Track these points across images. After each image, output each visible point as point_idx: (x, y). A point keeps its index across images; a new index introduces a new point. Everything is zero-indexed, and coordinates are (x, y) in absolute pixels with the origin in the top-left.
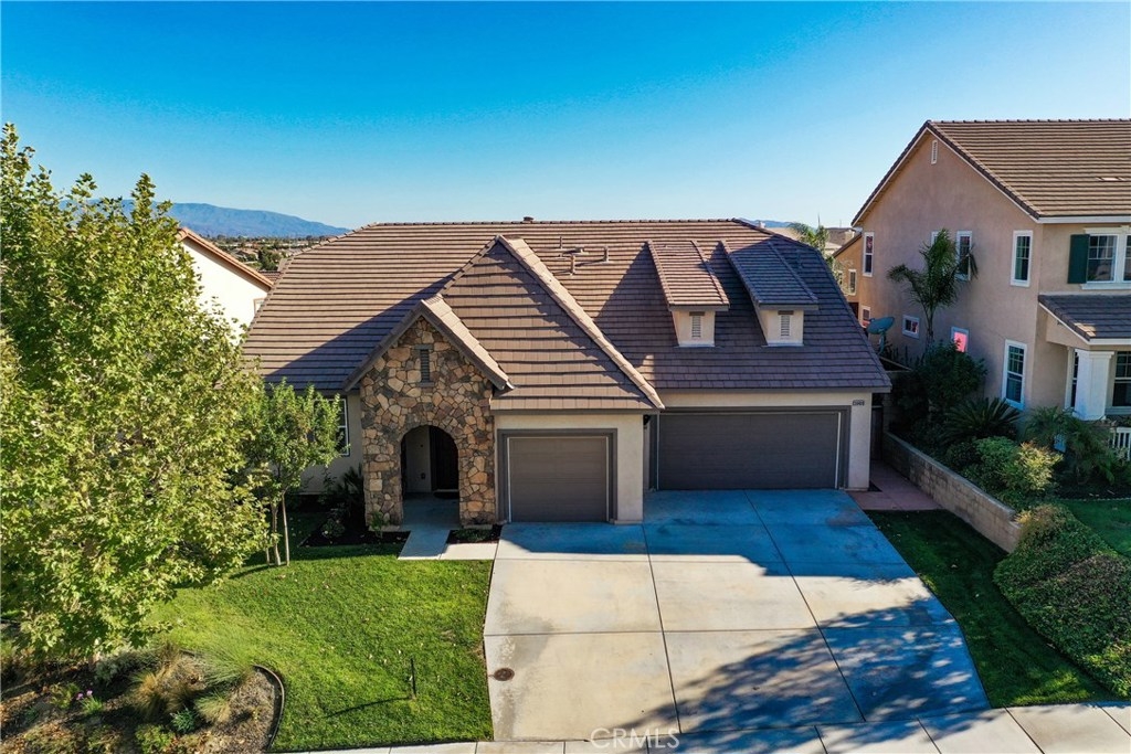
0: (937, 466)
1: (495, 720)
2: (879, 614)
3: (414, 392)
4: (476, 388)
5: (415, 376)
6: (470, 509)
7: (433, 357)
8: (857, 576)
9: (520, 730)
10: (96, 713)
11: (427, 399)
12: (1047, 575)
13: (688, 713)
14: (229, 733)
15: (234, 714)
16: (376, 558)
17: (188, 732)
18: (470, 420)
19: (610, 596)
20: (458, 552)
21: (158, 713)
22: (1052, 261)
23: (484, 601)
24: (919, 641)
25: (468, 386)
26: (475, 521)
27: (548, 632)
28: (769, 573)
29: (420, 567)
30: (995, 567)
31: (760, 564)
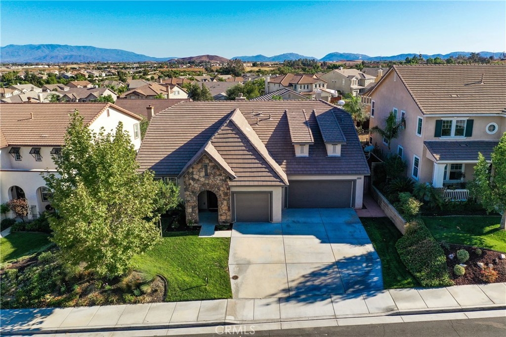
1: (233, 292)
2: (356, 257)
3: (202, 179)
4: (224, 178)
5: (203, 174)
6: (222, 218)
7: (209, 167)
8: (352, 243)
9: (241, 295)
10: (109, 290)
11: (207, 182)
12: (411, 245)
13: (292, 291)
14: (151, 296)
15: (152, 290)
16: (191, 237)
17: (139, 296)
18: (222, 189)
19: (269, 251)
20: (219, 234)
21: (129, 289)
22: (429, 129)
23: (228, 252)
24: (367, 267)
25: (221, 177)
26: (224, 222)
27: (249, 263)
28: (321, 243)
29: (206, 240)
30: (397, 241)
31: (320, 239)
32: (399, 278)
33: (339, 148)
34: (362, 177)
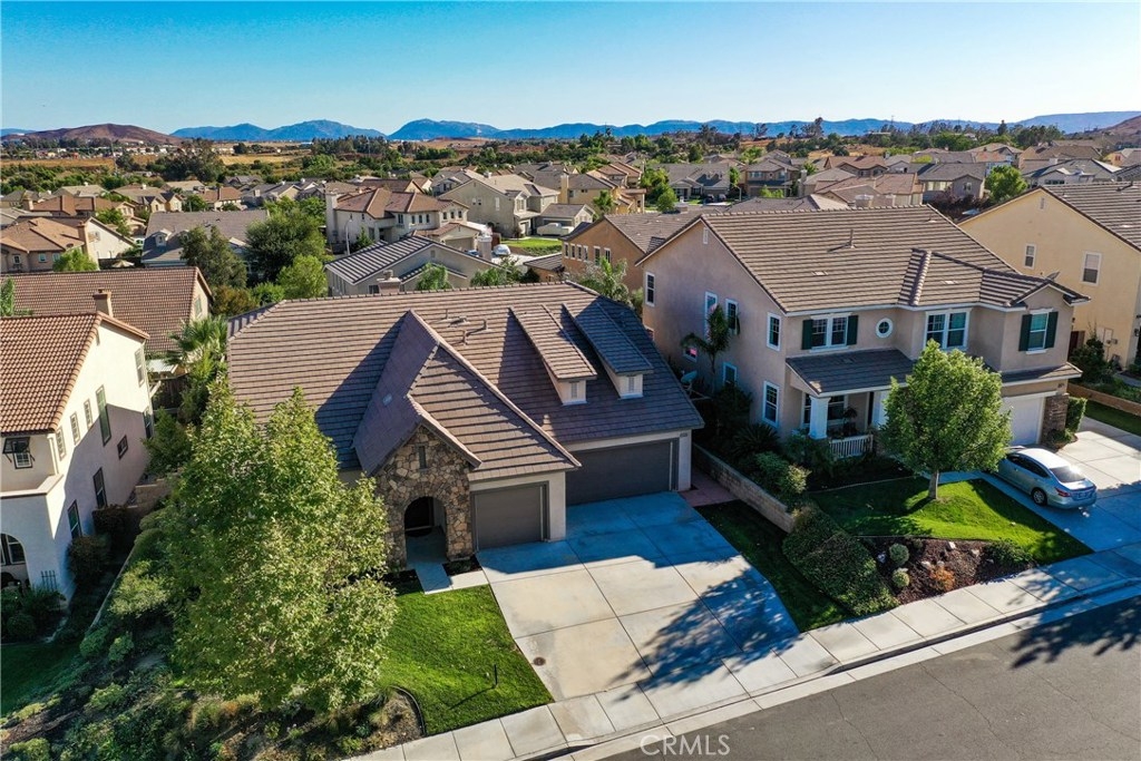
0: (731, 470)
1: (550, 690)
2: (729, 583)
3: (415, 476)
4: (458, 468)
5: (416, 465)
6: (455, 548)
7: (427, 451)
8: (709, 560)
9: (567, 692)
10: (298, 737)
11: (425, 480)
12: (812, 548)
13: (652, 664)
14: (392, 730)
15: (390, 720)
16: (410, 596)
17: (369, 735)
18: (455, 489)
19: (575, 598)
20: (461, 581)
21: (345, 727)
22: (792, 337)
23: (500, 614)
24: (754, 598)
25: (453, 467)
26: (459, 556)
27: (551, 629)
28: (658, 566)
29: (445, 597)
30: (782, 544)
31: (651, 560)
32: (815, 609)
33: (638, 380)
34: (689, 432)
